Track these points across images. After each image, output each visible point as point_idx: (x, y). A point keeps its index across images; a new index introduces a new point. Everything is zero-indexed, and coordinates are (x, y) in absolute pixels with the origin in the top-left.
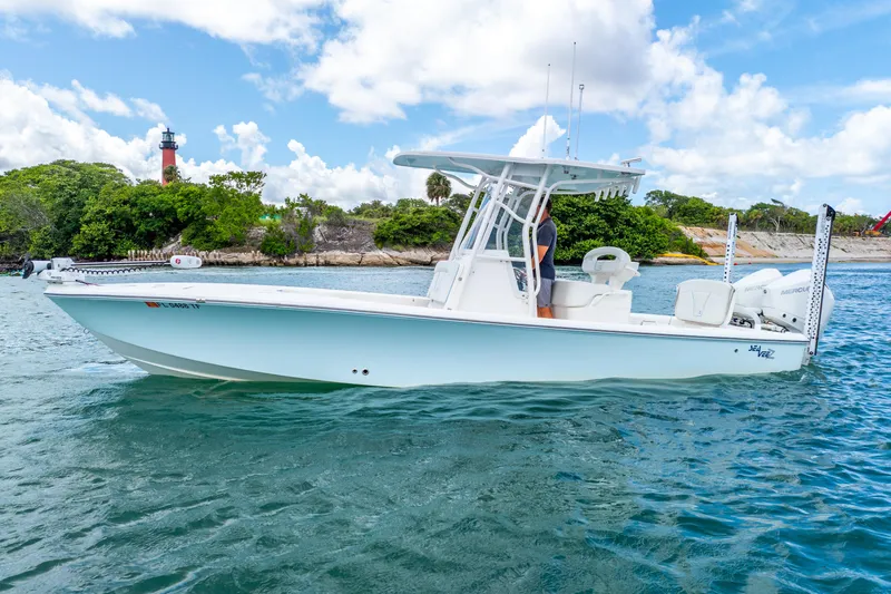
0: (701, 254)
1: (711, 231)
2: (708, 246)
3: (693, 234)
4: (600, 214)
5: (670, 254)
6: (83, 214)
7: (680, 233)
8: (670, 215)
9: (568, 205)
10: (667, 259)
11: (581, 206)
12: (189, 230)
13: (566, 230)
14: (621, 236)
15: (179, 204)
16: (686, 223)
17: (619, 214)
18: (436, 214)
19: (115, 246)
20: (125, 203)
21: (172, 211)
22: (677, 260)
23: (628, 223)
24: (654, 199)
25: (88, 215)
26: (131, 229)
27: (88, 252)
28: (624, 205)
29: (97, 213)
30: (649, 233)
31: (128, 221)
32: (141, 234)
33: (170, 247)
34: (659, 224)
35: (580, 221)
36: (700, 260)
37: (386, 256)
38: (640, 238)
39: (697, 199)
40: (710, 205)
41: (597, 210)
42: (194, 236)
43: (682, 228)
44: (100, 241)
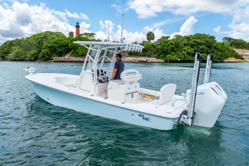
0: (242, 59)
1: (245, 50)
2: (244, 55)
3: (239, 51)
4: (206, 45)
5: (230, 58)
6: (42, 46)
7: (234, 52)
8: (231, 45)
9: (194, 42)
10: (230, 61)
11: (199, 42)
12: (72, 51)
13: (193, 50)
14: (213, 52)
15: (70, 43)
16: (237, 48)
17: (212, 45)
18: (149, 45)
19: (51, 56)
20: (55, 43)
21: (67, 45)
22: (233, 61)
23: (215, 48)
24: (225, 40)
25: (44, 46)
26: (55, 51)
27: (43, 58)
28: (214, 41)
29: (46, 46)
30: (223, 51)
31: (55, 48)
32: (58, 52)
33: (67, 56)
34: (226, 48)
35: (198, 47)
36: (242, 61)
37: (132, 59)
38: (220, 53)
39: (241, 40)
40: (245, 42)
41: (205, 44)
42: (73, 53)
43: (235, 49)
44: (46, 54)
